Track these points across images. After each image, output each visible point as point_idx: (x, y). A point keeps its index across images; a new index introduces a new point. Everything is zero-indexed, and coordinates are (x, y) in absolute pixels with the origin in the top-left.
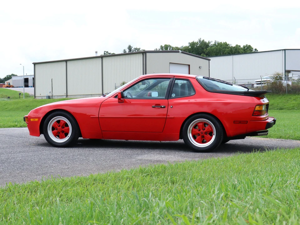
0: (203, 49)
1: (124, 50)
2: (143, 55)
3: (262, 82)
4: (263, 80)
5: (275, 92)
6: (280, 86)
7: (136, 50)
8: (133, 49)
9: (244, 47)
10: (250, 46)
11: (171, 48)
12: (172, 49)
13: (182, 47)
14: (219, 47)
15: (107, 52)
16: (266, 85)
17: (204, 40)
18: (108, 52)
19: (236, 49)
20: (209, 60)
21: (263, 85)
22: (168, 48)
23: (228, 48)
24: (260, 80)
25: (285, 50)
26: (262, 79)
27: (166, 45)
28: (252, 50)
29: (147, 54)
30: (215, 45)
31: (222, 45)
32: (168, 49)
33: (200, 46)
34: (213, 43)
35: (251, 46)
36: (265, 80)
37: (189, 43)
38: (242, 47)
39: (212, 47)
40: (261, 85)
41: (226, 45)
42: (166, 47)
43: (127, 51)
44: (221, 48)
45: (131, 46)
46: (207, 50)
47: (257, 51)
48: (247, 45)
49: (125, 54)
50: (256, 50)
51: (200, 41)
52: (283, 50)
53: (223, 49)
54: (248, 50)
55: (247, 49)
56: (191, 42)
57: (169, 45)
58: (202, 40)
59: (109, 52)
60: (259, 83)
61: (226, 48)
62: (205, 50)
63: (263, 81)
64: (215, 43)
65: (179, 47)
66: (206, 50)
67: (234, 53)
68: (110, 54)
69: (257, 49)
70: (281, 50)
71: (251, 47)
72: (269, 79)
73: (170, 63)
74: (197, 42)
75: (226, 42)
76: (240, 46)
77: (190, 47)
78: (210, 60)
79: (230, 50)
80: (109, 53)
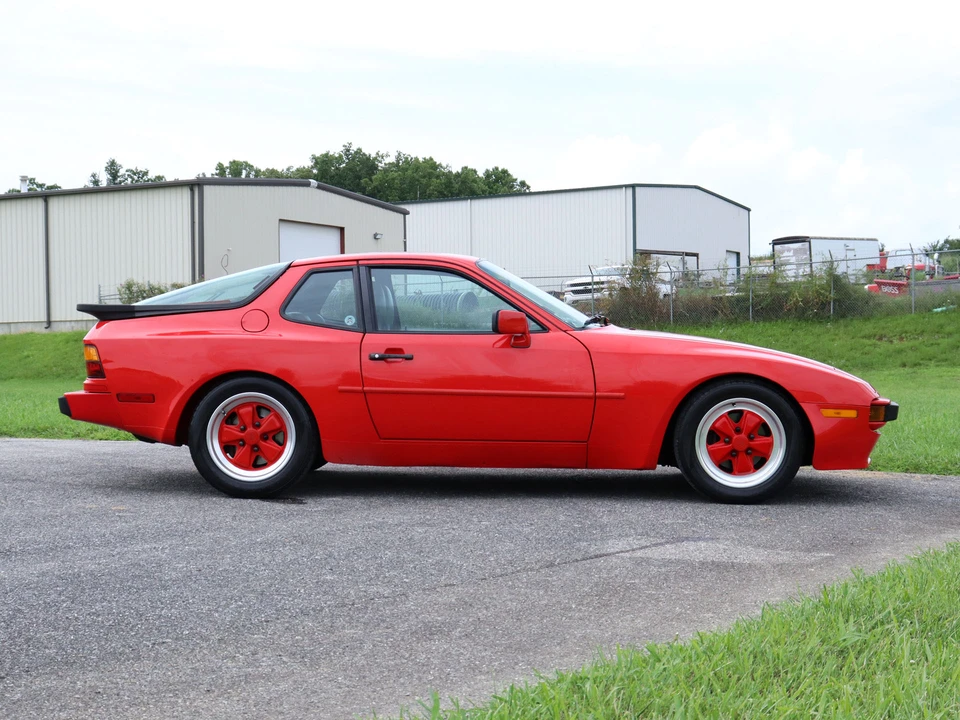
0: (360, 178)
1: (94, 176)
2: (192, 190)
3: (595, 287)
4: (596, 279)
5: (636, 318)
6: (650, 300)
7: (136, 178)
8: (122, 172)
9: (488, 174)
10: (505, 172)
11: (253, 173)
12: (256, 176)
13: (288, 169)
14: (410, 172)
15: (32, 181)
16: (607, 296)
17: (360, 150)
18: (34, 179)
19: (463, 182)
20: (405, 213)
21: (597, 295)
22: (240, 173)
23: (438, 177)
24: (589, 280)
25: (633, 186)
26: (593, 276)
27: (234, 163)
28: (512, 186)
29: (207, 189)
30: (396, 165)
31: (418, 168)
32: (243, 176)
33: (349, 169)
34: (392, 159)
35: (510, 172)
36: (603, 279)
37: (314, 158)
38: (481, 174)
39: (385, 171)
40: (588, 296)
41: (431, 165)
42: (237, 168)
43: (104, 180)
44: (417, 177)
45: (118, 162)
46: (371, 180)
47: (528, 187)
48: (497, 169)
49: (94, 190)
50: (523, 184)
51: (348, 151)
52: (626, 186)
53: (424, 181)
54: (499, 185)
55: (496, 181)
56: (318, 155)
57: (246, 163)
58: (354, 148)
59: (39, 181)
60: (581, 288)
61: (430, 176)
62: (366, 182)
63: (597, 283)
64: (398, 161)
65: (280, 170)
66: (367, 179)
67: (458, 195)
68: (41, 186)
69: (527, 183)
70: (620, 187)
71: (509, 175)
72: (614, 278)
73: (280, 220)
74: (341, 156)
75: (431, 159)
76: (475, 171)
77: (315, 171)
78: (408, 213)
79: (445, 184)
80: (40, 183)
